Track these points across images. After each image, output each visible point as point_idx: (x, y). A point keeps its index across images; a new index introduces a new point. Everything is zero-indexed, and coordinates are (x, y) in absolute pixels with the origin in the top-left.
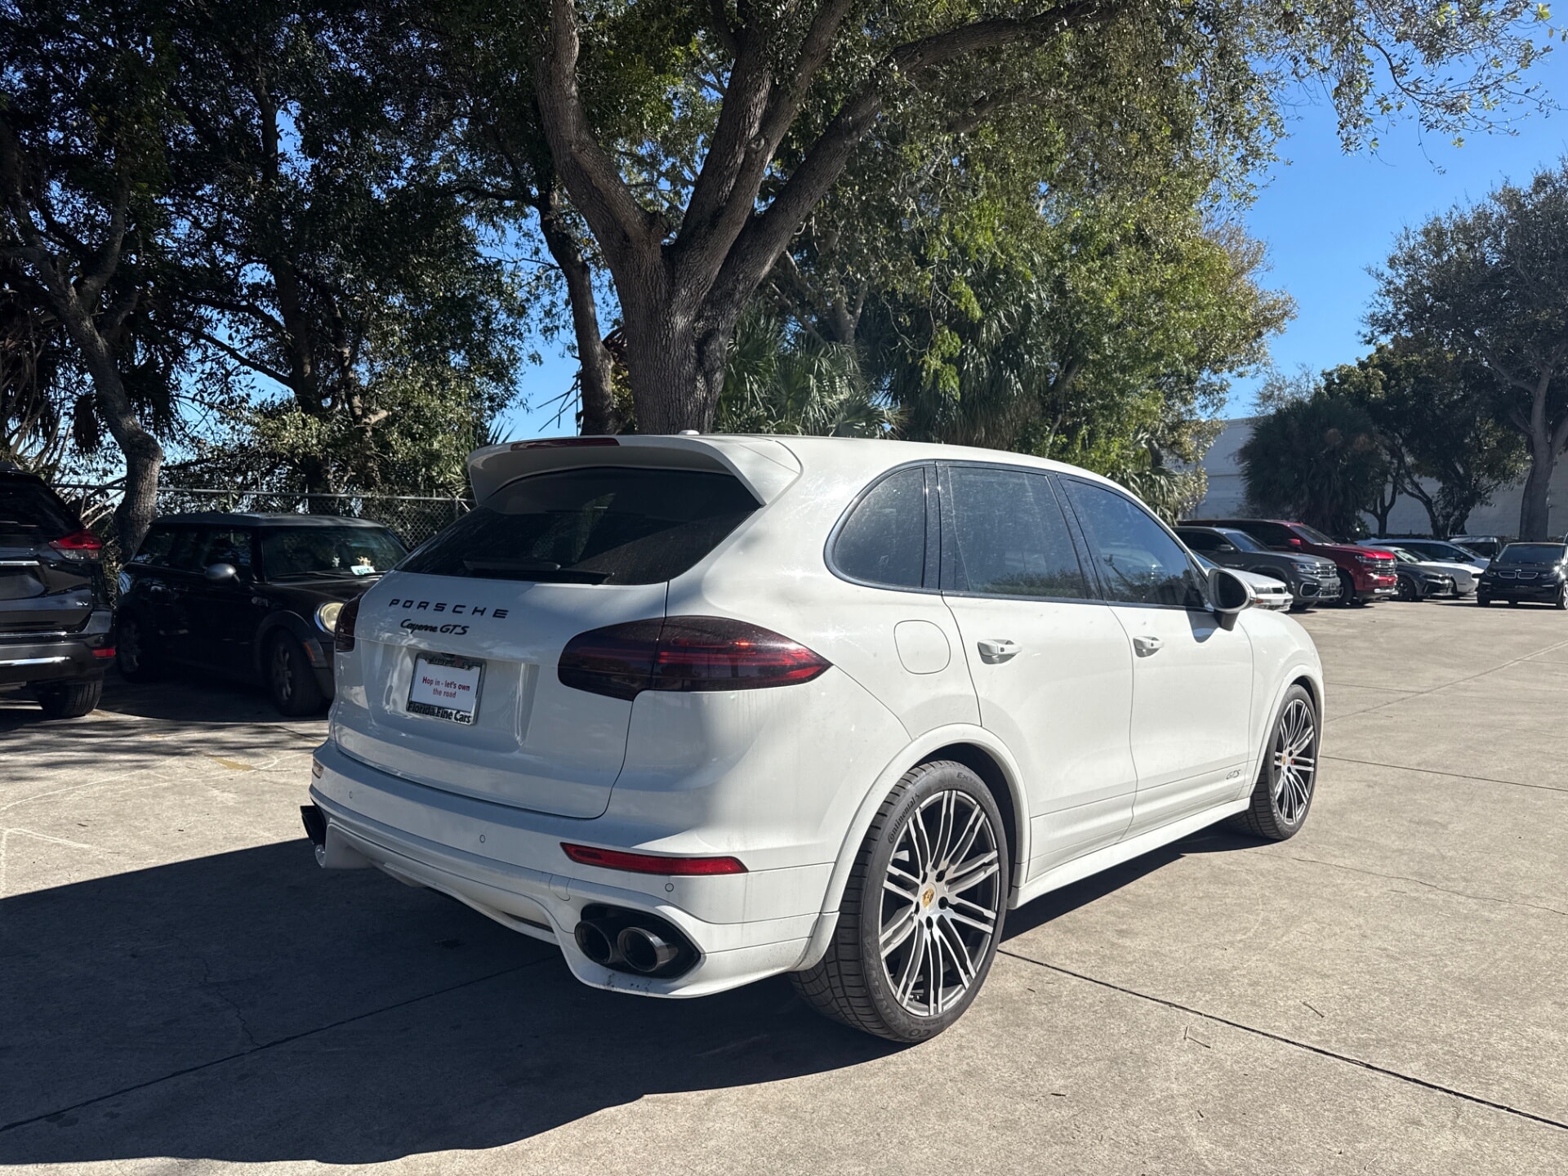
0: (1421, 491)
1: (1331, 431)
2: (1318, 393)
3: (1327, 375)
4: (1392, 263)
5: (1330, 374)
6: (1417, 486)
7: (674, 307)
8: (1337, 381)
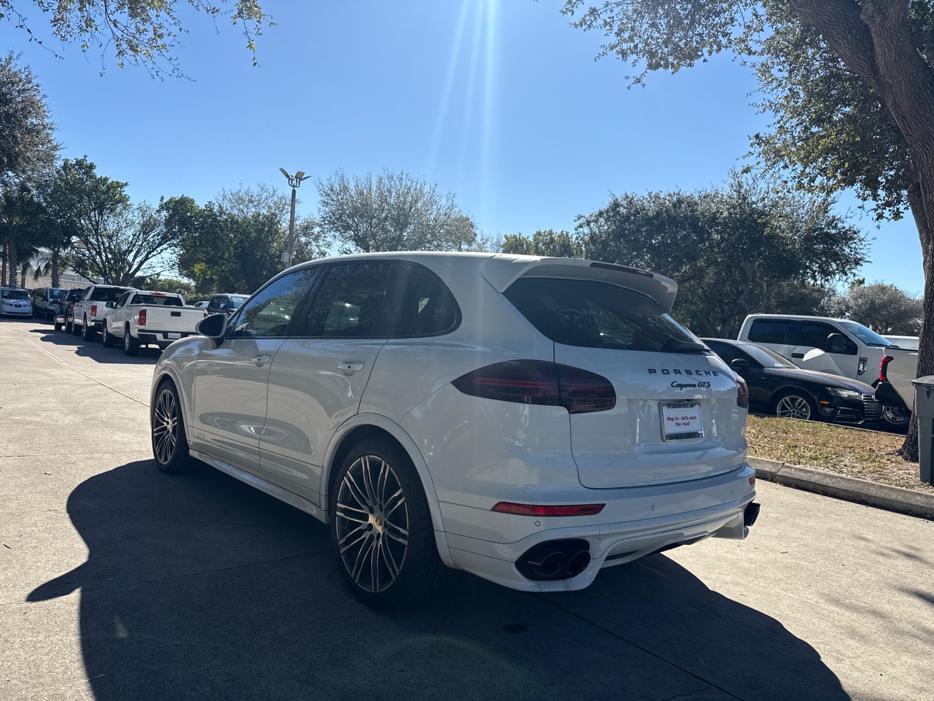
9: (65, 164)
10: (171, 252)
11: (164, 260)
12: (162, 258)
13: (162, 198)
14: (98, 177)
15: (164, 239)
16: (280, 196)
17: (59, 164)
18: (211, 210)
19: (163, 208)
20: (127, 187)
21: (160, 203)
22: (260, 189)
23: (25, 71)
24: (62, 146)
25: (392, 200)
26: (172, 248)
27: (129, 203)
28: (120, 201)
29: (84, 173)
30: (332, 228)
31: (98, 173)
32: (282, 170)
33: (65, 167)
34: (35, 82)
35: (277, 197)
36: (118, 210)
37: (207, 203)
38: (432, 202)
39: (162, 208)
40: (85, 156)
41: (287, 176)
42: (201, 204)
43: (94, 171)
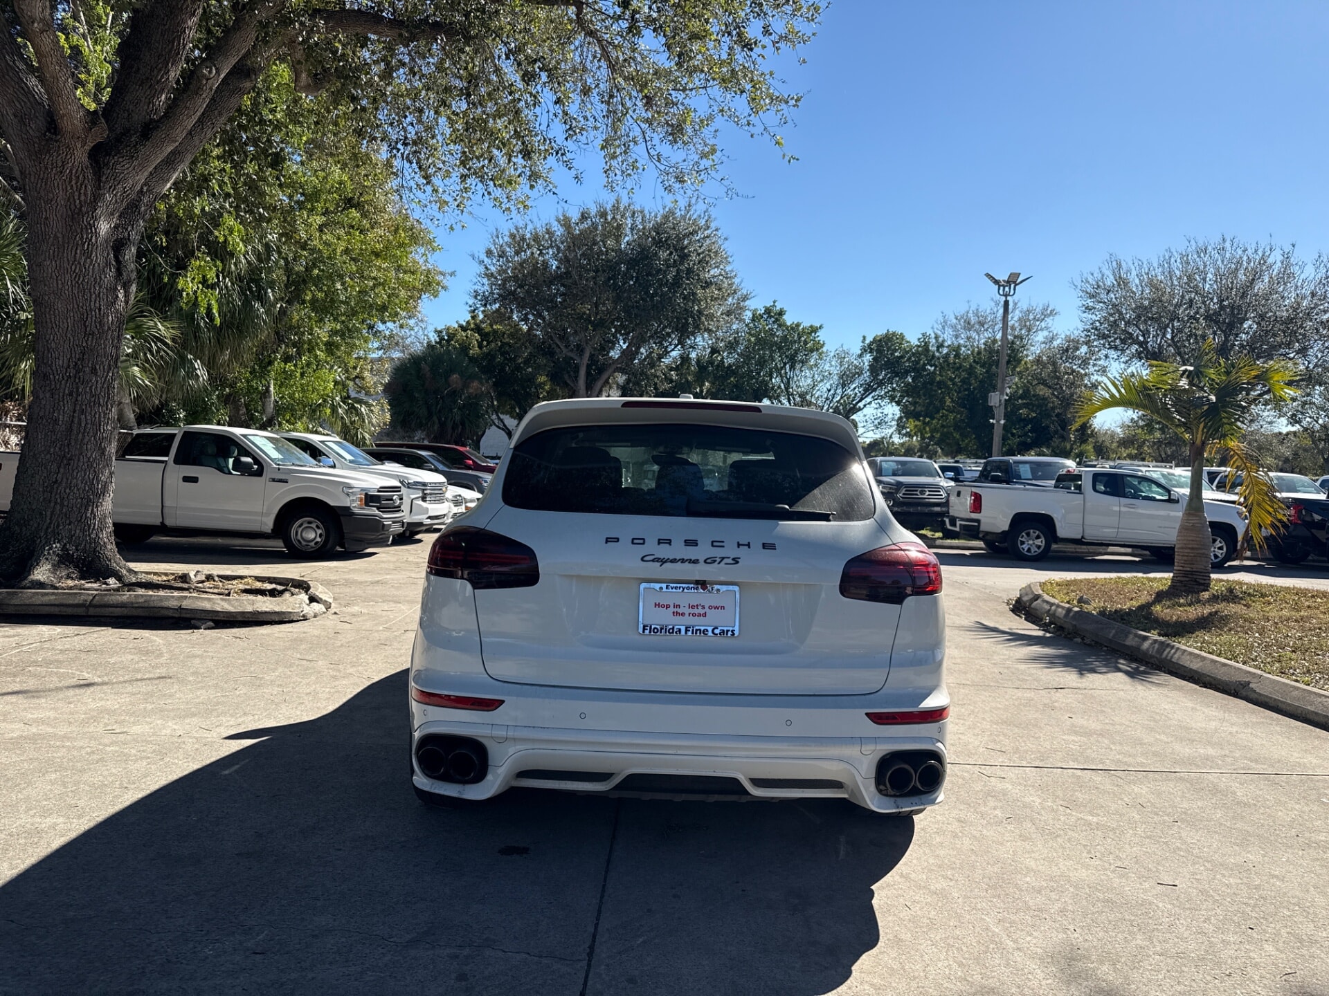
0: (505, 425)
1: (455, 376)
2: (430, 346)
3: (439, 332)
4: (489, 253)
5: (441, 332)
6: (502, 421)
7: (99, 211)
8: (446, 338)
9: (754, 315)
10: (876, 406)
11: (867, 417)
12: (865, 416)
13: (864, 338)
14: (789, 324)
15: (868, 389)
16: (1025, 309)
17: (748, 315)
18: (927, 344)
19: (866, 351)
20: (822, 330)
21: (862, 344)
22: (993, 304)
23: (705, 216)
24: (752, 295)
25: (1208, 286)
26: (876, 401)
27: (824, 349)
28: (812, 351)
29: (774, 322)
30: (1104, 345)
31: (789, 319)
32: (988, 275)
33: (755, 318)
34: (713, 225)
35: (1021, 312)
36: (812, 362)
37: (921, 336)
38: (1286, 276)
39: (864, 350)
40: (774, 302)
41: (996, 282)
42: (913, 338)
43: (784, 317)
